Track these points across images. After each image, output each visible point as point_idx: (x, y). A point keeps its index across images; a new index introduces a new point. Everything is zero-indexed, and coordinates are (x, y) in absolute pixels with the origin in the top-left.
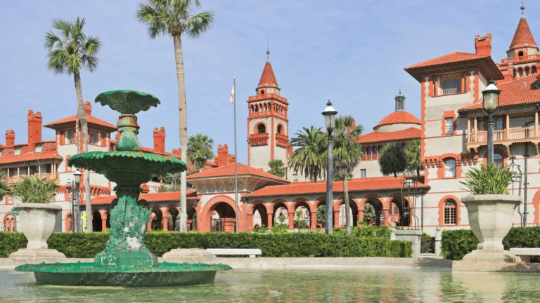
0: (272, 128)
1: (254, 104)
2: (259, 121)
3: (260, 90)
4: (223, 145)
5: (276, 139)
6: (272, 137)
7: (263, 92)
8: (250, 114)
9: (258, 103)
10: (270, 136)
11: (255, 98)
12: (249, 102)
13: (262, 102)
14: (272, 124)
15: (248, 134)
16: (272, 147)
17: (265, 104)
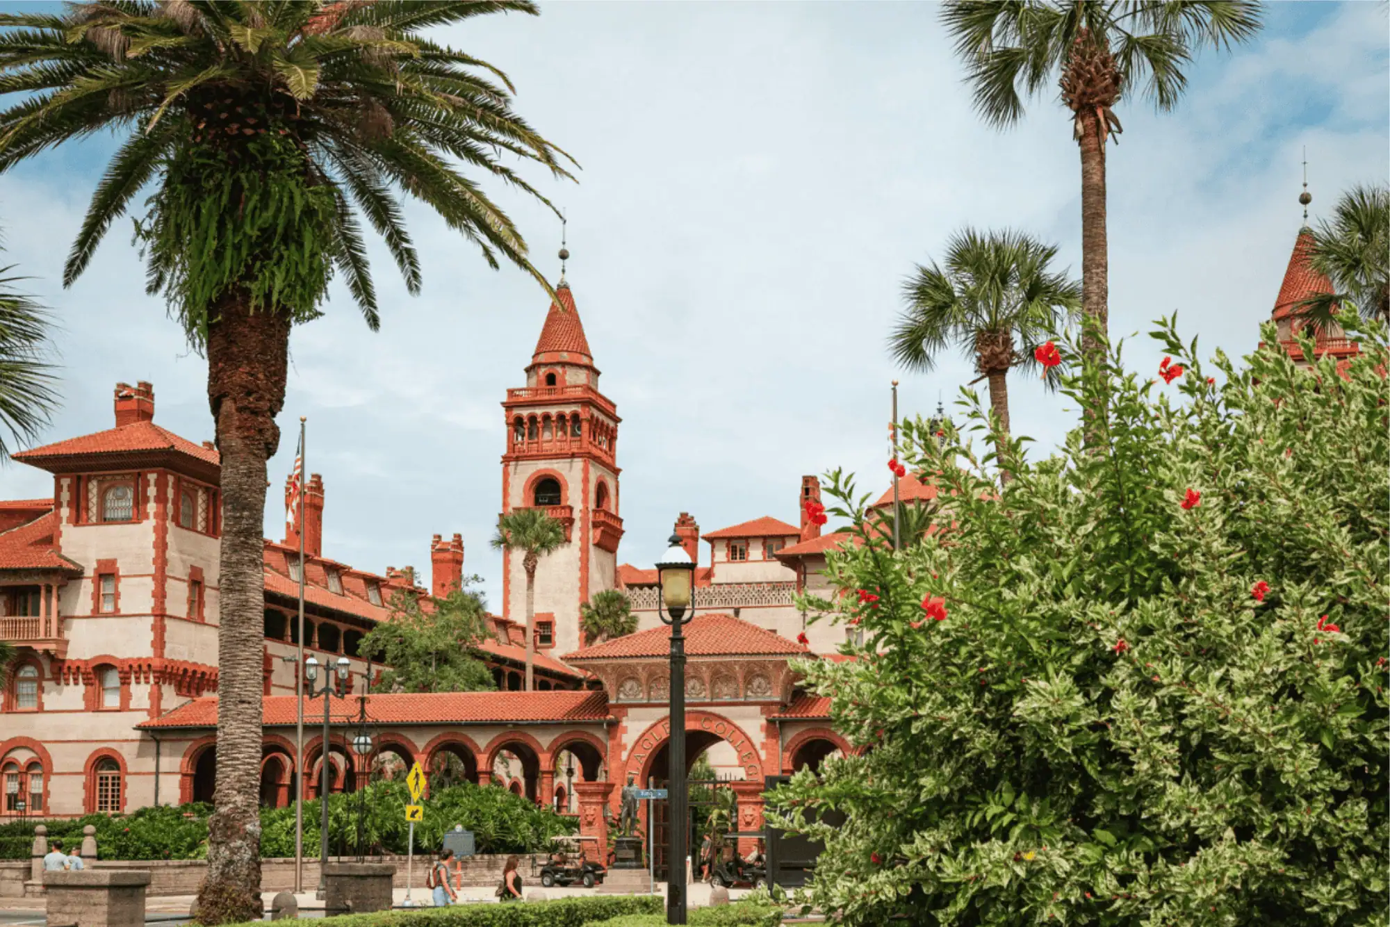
0: (585, 492)
1: (525, 413)
2: (543, 466)
3: (543, 371)
4: (448, 538)
5: (596, 525)
6: (584, 519)
7: (551, 379)
8: (512, 446)
9: (539, 412)
10: (577, 515)
11: (525, 396)
12: (508, 407)
13: (553, 411)
14: (586, 480)
15: (505, 505)
16: (584, 551)
17: (561, 417)
